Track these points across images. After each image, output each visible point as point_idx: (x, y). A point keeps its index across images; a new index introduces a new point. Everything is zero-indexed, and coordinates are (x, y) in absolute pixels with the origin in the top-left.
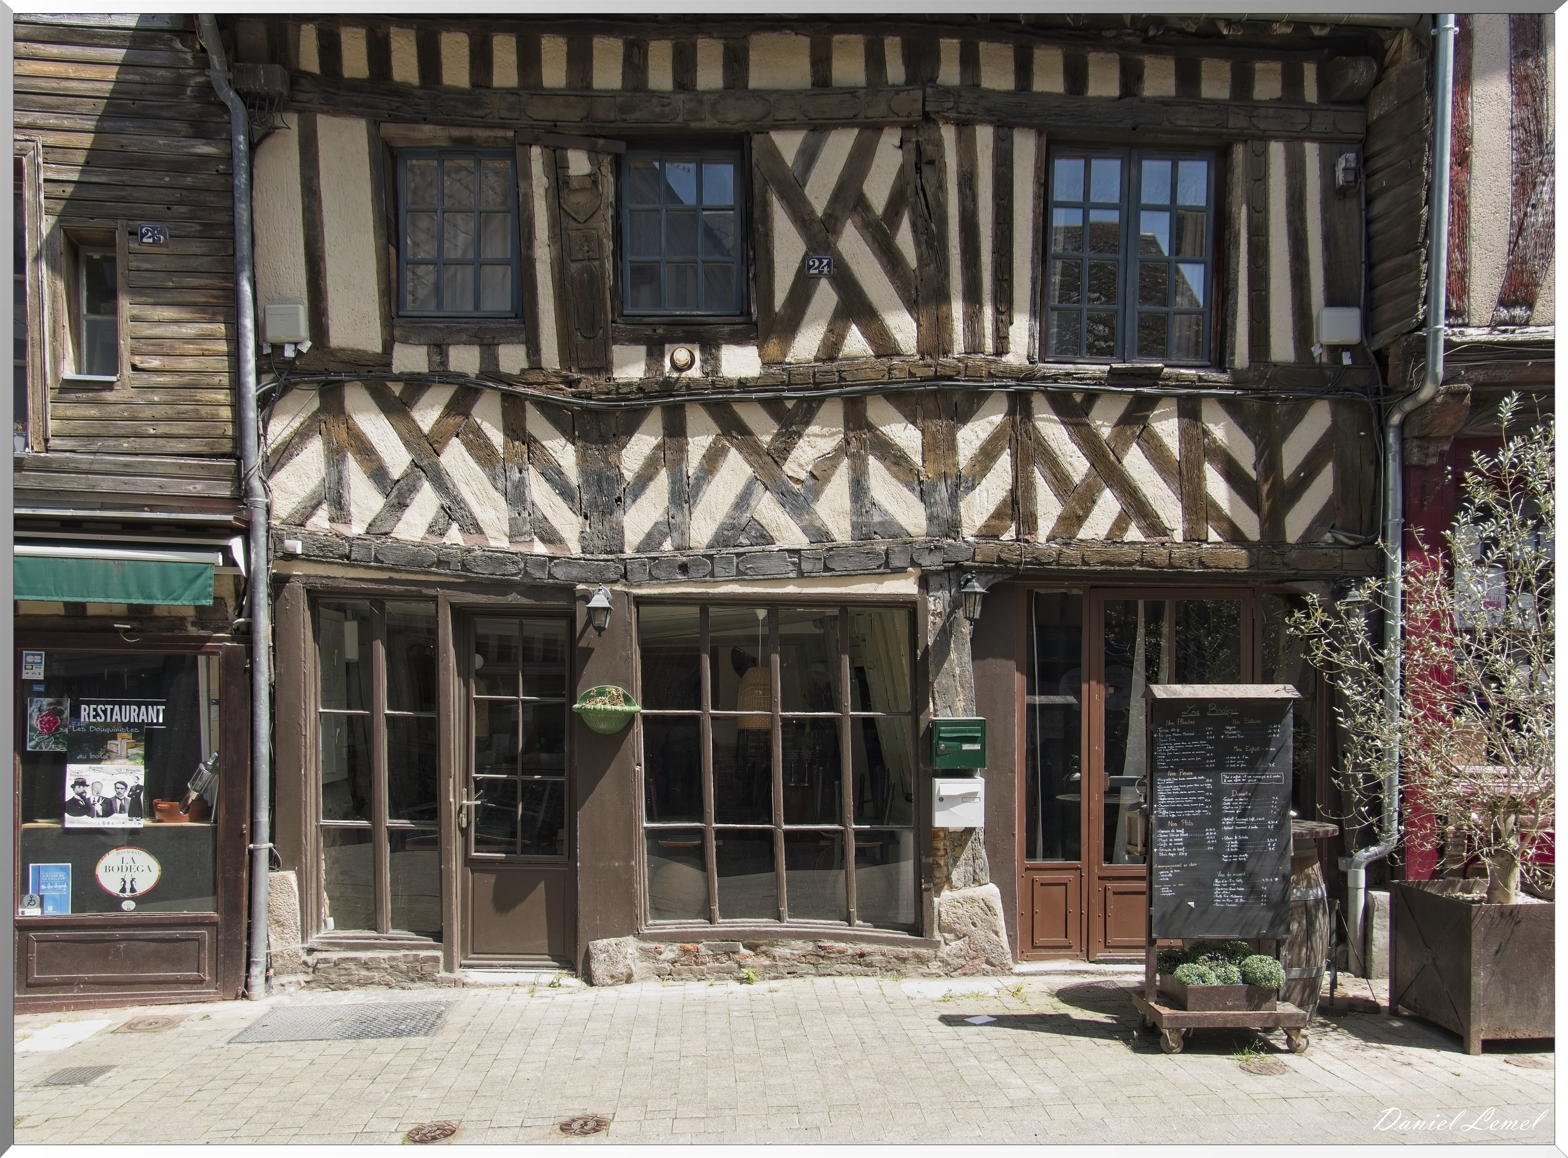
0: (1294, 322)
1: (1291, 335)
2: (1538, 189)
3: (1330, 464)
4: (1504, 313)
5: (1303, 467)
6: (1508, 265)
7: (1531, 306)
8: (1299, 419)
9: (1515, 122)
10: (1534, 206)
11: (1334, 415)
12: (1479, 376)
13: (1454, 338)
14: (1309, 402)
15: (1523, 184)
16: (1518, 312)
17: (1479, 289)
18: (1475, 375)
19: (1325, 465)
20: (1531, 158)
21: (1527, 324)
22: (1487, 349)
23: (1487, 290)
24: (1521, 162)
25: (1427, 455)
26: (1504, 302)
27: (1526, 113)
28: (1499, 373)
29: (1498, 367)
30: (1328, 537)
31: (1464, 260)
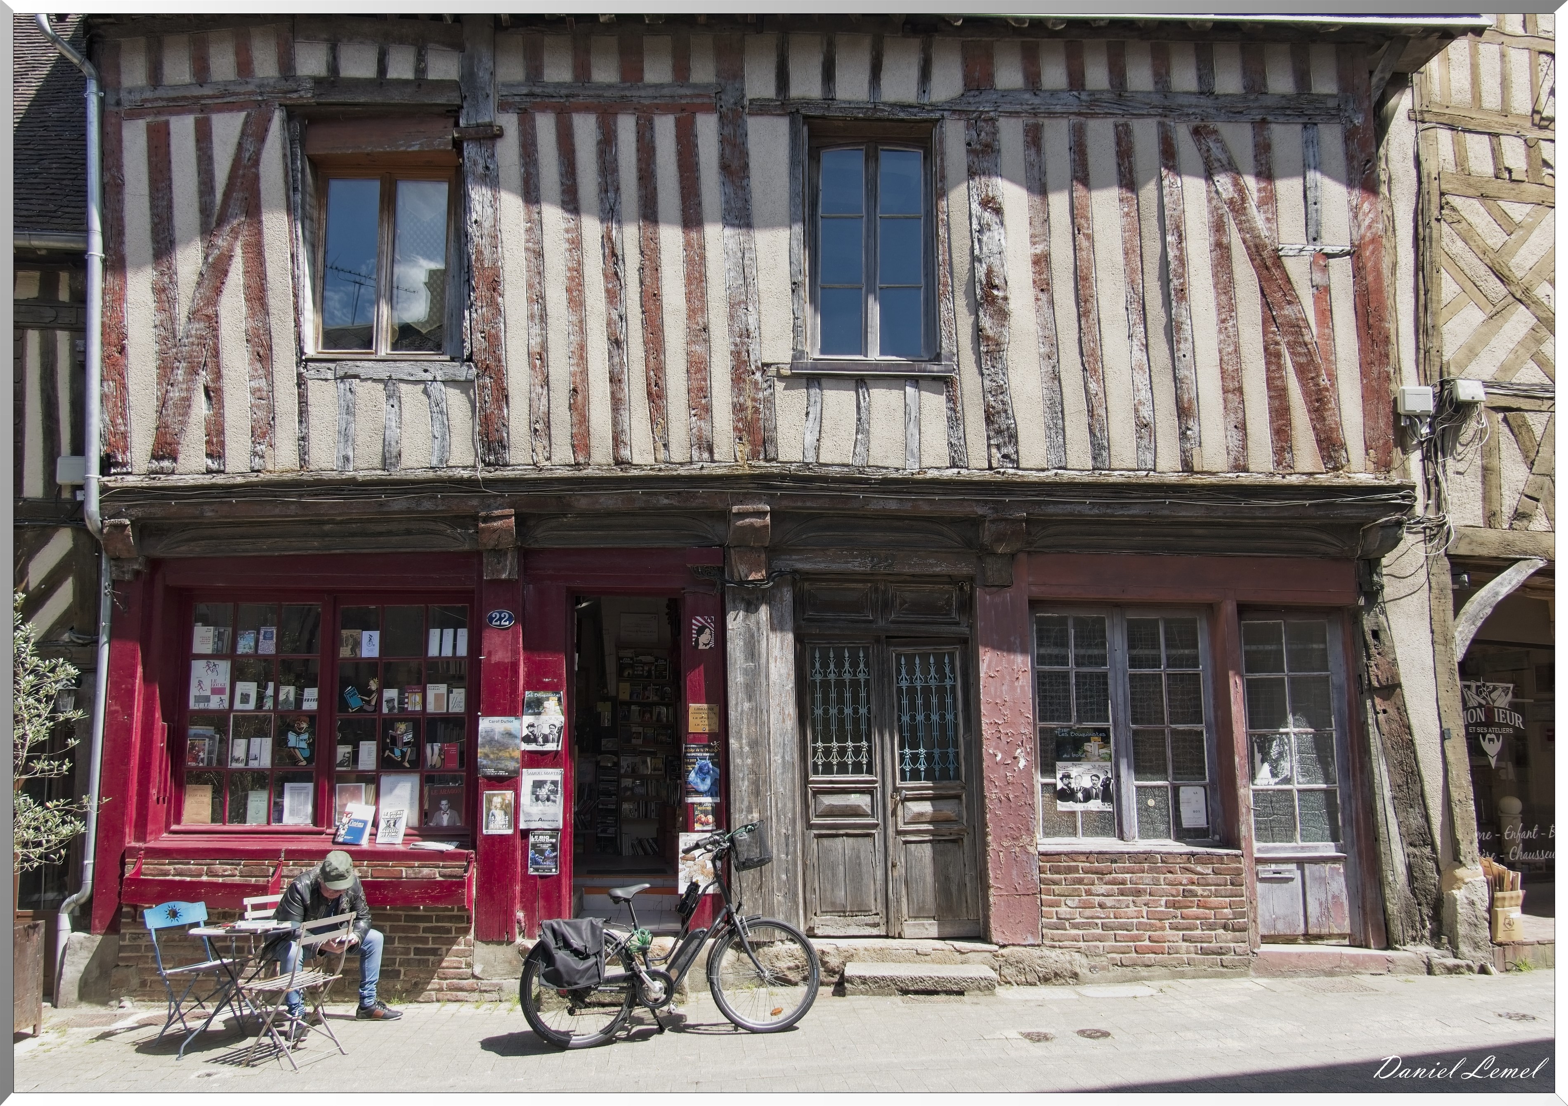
0: (44, 467)
1: (41, 476)
2: (175, 372)
3: (70, 579)
4: (155, 465)
5: (44, 581)
6: (157, 429)
7: (175, 460)
8: (46, 542)
9: (157, 323)
10: (172, 385)
11: (75, 539)
12: (137, 512)
13: (110, 484)
14: (56, 529)
15: (164, 368)
16: (166, 464)
17: (137, 445)
18: (133, 512)
19: (66, 579)
20: (170, 349)
21: (173, 473)
22: (139, 492)
23: (142, 447)
24: (161, 352)
25: (123, 572)
26: (155, 457)
27: (163, 316)
28: (153, 510)
29: (151, 505)
30: (66, 637)
31: (125, 425)
